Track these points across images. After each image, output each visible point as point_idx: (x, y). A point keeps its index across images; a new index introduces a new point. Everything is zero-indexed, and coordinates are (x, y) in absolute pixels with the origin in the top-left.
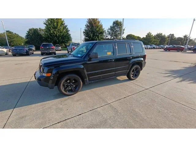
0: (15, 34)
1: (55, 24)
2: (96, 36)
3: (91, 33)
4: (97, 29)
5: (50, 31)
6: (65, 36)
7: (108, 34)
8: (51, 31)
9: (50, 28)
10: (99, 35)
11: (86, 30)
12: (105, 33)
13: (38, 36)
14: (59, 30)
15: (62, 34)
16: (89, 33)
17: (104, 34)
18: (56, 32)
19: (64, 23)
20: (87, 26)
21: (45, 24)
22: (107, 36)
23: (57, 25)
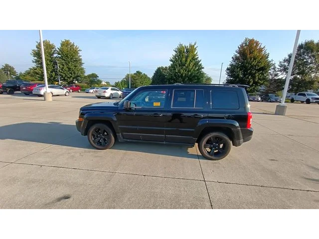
0: (144, 74)
1: (184, 59)
2: (250, 74)
3: (240, 70)
4: (254, 63)
5: (175, 70)
6: (194, 76)
7: (281, 71)
8: (177, 69)
9: (176, 66)
10: (256, 73)
11: (231, 65)
12: (274, 69)
13: (160, 76)
14: (187, 67)
15: (190, 73)
16: (236, 70)
17: (271, 71)
18: (182, 71)
19: (197, 57)
20: (236, 59)
21: (171, 61)
22: (276, 75)
23: (186, 61)
